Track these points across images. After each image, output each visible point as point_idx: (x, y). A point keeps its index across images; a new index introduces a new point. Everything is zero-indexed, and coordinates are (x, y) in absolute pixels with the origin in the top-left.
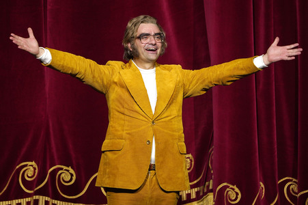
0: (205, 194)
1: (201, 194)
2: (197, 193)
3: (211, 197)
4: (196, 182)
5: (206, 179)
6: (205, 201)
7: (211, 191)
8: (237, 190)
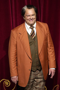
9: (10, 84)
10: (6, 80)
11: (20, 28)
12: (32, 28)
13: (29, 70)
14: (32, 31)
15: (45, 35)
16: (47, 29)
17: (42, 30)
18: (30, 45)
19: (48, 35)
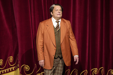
0: (17, 68)
1: (16, 68)
2: (15, 68)
3: (18, 69)
4: (14, 65)
5: (17, 63)
6: (17, 71)
7: (19, 67)
8: (28, 66)
9: (29, 68)
10: (26, 66)
11: (47, 22)
12: (58, 22)
13: (53, 56)
14: (57, 25)
15: (67, 29)
16: (69, 25)
17: (65, 25)
18: (55, 35)
19: (70, 29)
